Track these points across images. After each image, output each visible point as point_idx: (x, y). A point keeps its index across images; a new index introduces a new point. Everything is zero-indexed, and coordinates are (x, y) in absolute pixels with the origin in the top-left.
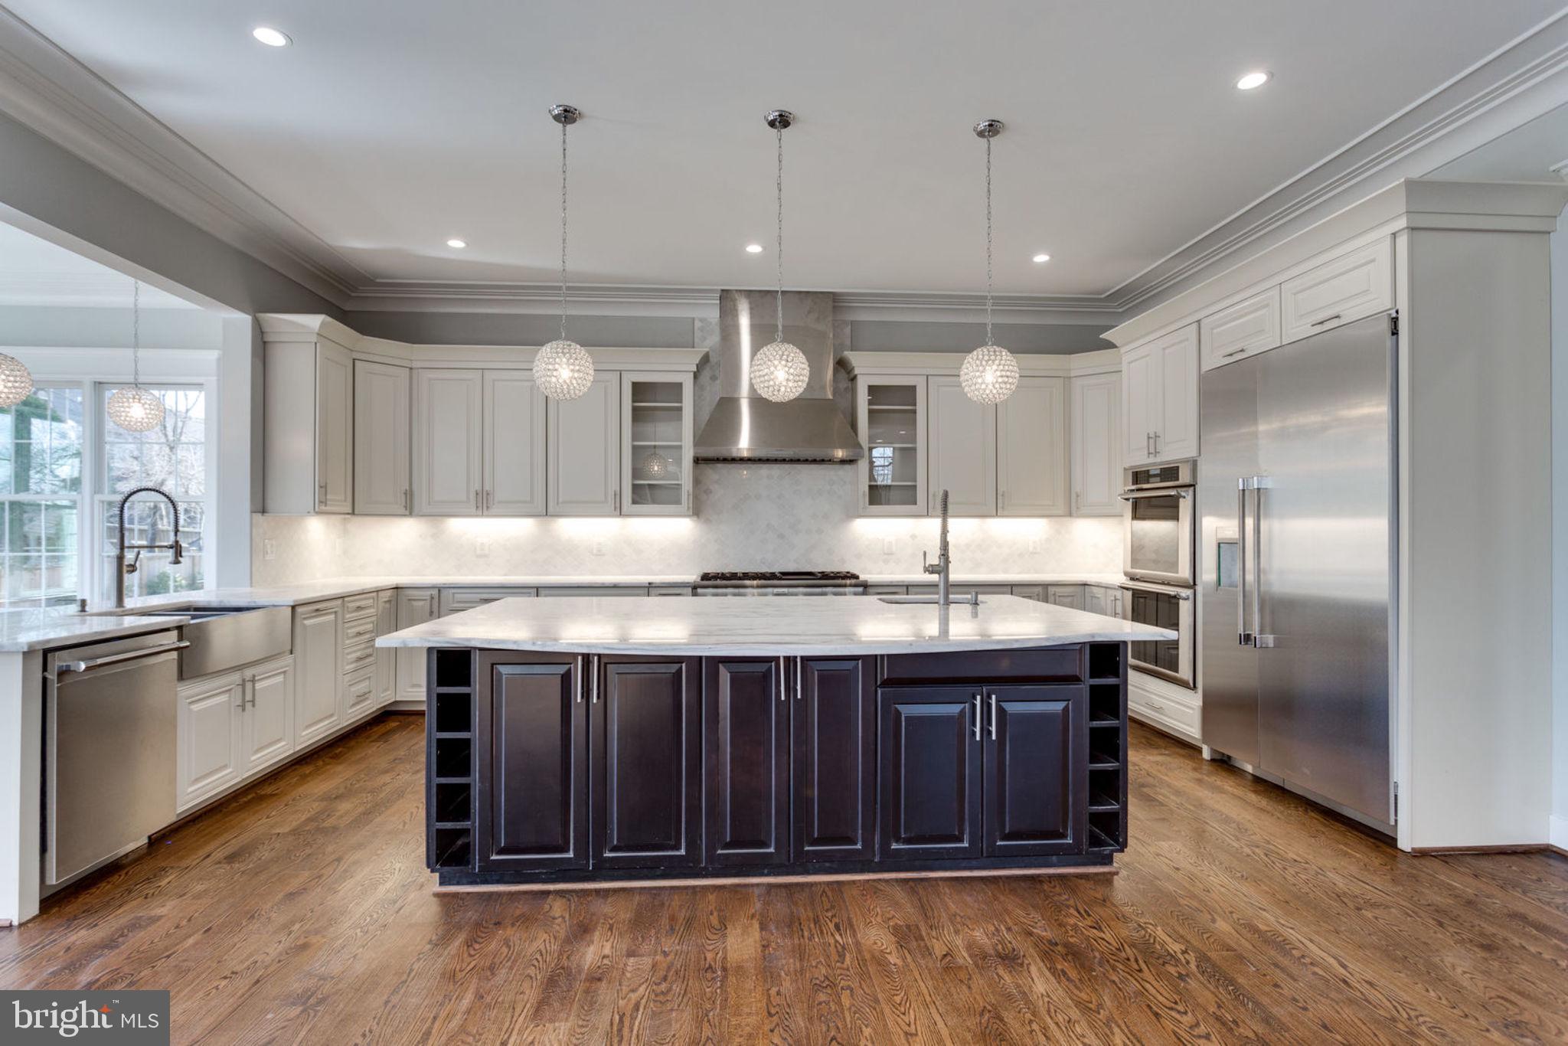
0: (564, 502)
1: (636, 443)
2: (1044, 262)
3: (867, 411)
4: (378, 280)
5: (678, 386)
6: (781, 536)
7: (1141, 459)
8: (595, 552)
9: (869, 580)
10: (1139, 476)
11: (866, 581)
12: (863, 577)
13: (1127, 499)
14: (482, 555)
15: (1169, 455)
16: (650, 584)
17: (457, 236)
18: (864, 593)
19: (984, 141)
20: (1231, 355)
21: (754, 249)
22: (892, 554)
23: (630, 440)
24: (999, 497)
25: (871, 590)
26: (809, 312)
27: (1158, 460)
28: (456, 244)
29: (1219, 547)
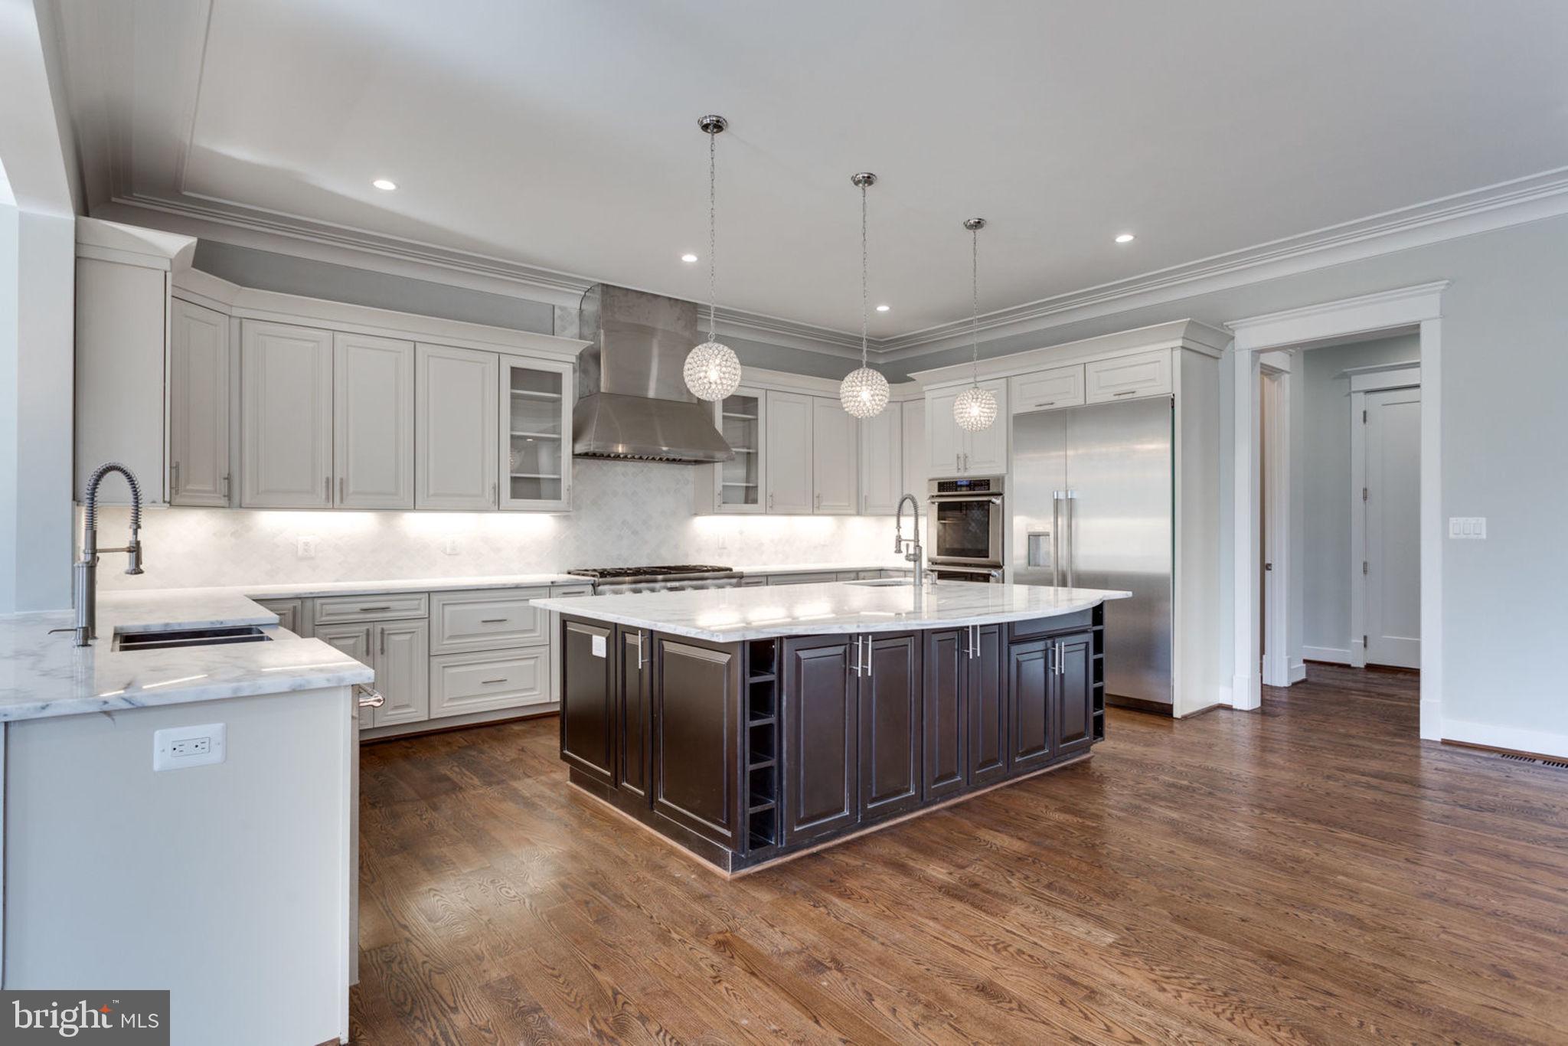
0: (435, 495)
1: (515, 433)
2: (885, 312)
3: (721, 417)
4: (186, 193)
5: (557, 376)
6: (635, 533)
7: (950, 473)
8: (448, 551)
9: (745, 572)
10: (944, 486)
11: (742, 573)
12: (736, 569)
13: (933, 503)
14: (305, 557)
15: (976, 472)
16: (552, 583)
17: (389, 176)
18: (739, 585)
19: (971, 232)
20: (1041, 405)
21: (689, 258)
22: (725, 548)
23: (509, 430)
24: (815, 498)
25: (744, 581)
26: (679, 319)
27: (966, 474)
28: (385, 185)
29: (1029, 538)
